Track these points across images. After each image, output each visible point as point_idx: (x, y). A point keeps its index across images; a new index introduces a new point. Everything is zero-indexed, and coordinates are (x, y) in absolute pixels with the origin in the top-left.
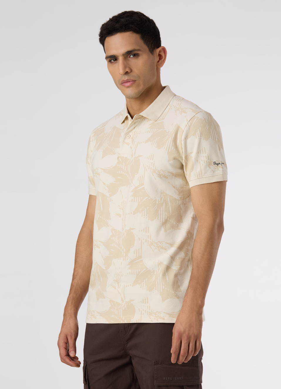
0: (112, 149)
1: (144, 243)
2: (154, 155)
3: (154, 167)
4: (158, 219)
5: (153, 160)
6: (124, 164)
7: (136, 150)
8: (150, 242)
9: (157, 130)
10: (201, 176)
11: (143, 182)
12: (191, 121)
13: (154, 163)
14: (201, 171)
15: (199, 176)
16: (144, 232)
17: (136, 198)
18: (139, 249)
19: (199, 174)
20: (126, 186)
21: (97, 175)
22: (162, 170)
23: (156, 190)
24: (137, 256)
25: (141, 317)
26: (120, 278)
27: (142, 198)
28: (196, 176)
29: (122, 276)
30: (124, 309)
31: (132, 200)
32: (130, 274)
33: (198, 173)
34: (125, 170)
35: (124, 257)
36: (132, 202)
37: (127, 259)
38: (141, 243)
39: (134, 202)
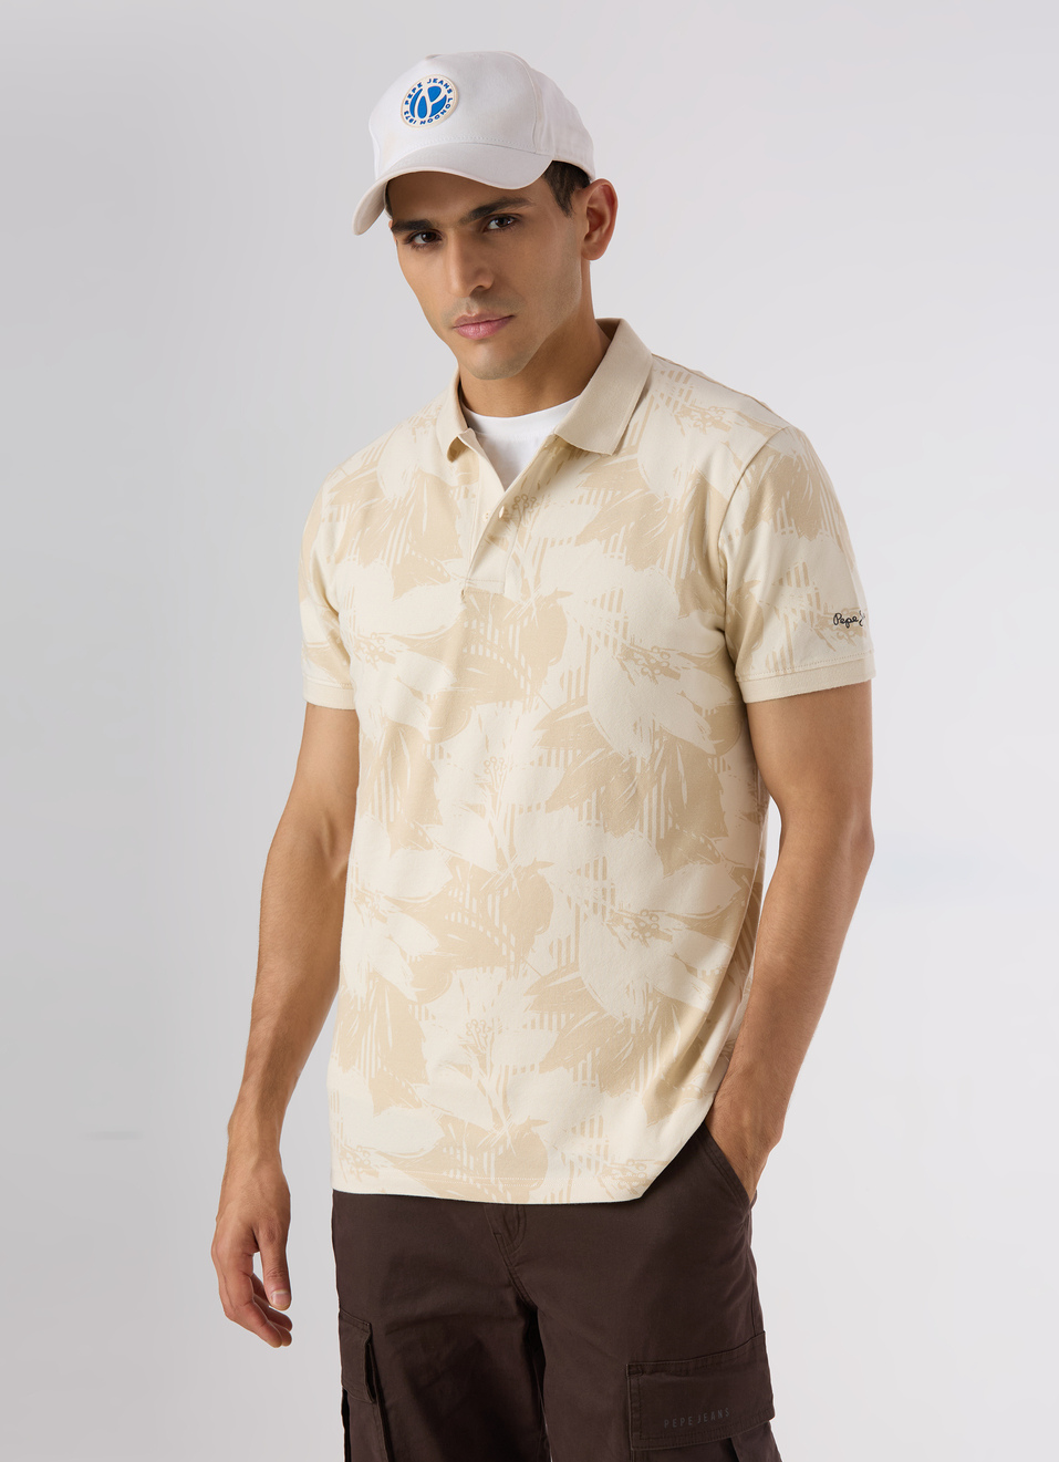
0: (433, 563)
1: (586, 916)
2: (621, 592)
3: (625, 637)
4: (641, 829)
5: (619, 610)
6: (490, 619)
7: (539, 569)
8: (612, 911)
9: (618, 493)
10: (788, 666)
11: (582, 694)
12: (753, 467)
13: (626, 624)
14: (790, 651)
15: (780, 667)
16: (587, 876)
17: (554, 752)
18: (569, 939)
19: (783, 660)
20: (501, 703)
21: (377, 658)
22: (659, 649)
23: (635, 725)
24: (559, 962)
25: (570, 1182)
26: (492, 1042)
27: (579, 752)
28: (772, 665)
29: (500, 1032)
30: (501, 1151)
31: (540, 759)
32: (533, 1026)
33: (778, 655)
34: (496, 642)
35: (512, 967)
36: (540, 764)
37: (525, 975)
38: (578, 917)
39: (549, 765)
